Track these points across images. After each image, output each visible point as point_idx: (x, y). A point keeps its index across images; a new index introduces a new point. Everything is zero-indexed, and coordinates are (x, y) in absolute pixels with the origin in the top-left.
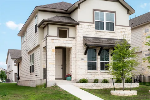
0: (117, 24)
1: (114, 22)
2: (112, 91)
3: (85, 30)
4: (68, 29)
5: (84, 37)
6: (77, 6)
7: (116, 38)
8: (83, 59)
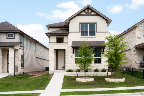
0: (97, 31)
1: (95, 30)
2: (77, 78)
3: (74, 37)
4: (63, 37)
5: (72, 42)
6: (68, 22)
7: (96, 41)
8: (72, 57)
